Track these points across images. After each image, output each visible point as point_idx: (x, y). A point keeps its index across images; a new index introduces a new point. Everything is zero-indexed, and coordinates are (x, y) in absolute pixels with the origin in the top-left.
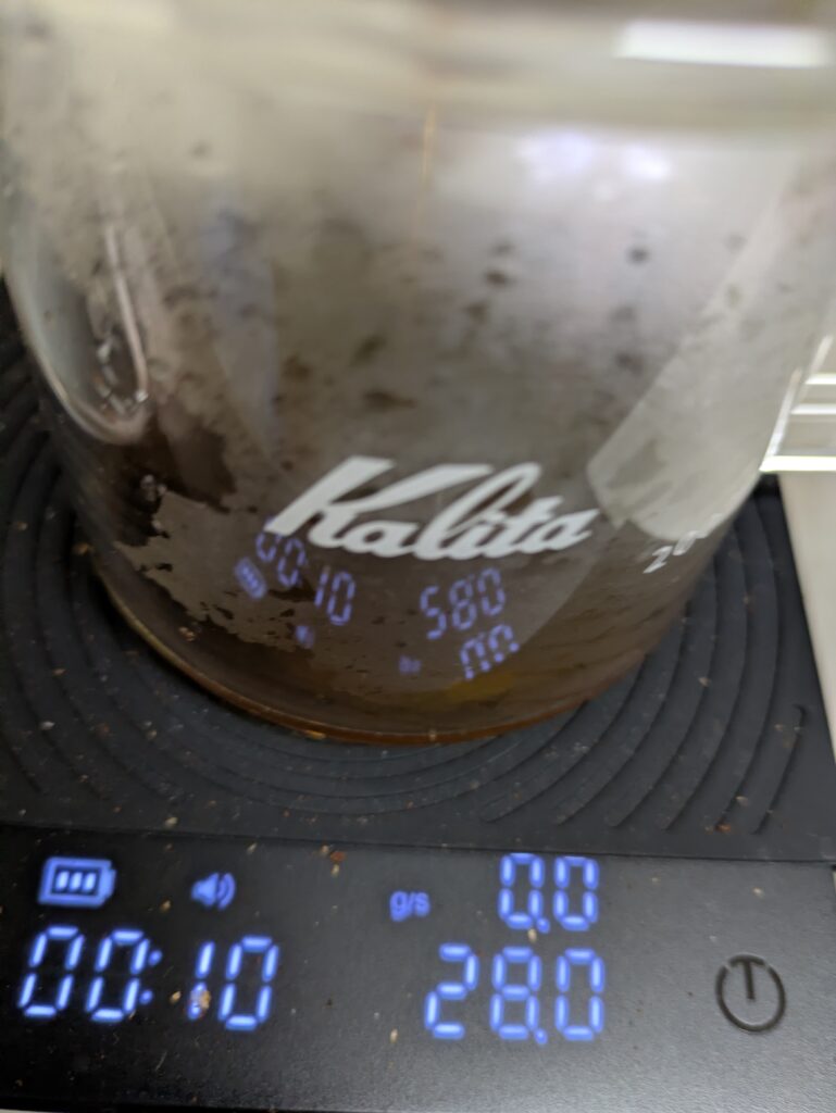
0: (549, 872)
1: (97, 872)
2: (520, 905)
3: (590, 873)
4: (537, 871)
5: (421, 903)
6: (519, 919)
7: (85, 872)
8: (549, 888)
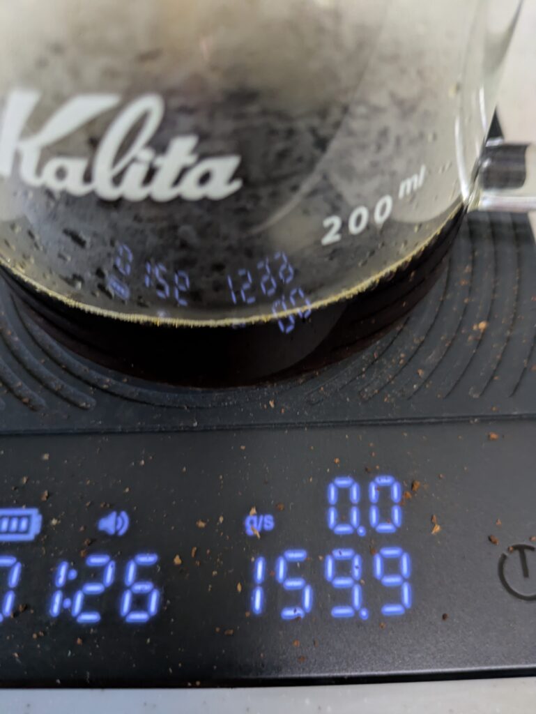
0: (364, 492)
1: (29, 517)
2: (343, 518)
3: (395, 493)
4: (355, 494)
5: (269, 522)
6: (343, 529)
7: (20, 518)
8: (364, 505)
